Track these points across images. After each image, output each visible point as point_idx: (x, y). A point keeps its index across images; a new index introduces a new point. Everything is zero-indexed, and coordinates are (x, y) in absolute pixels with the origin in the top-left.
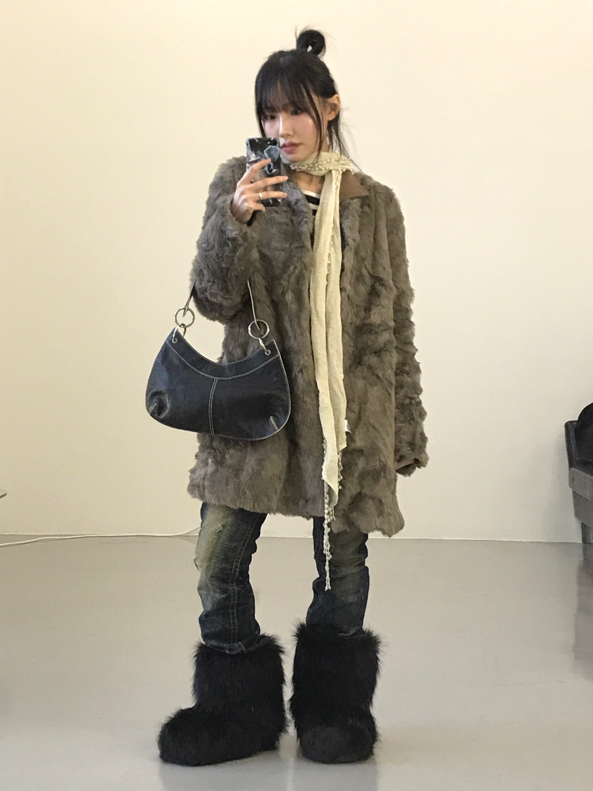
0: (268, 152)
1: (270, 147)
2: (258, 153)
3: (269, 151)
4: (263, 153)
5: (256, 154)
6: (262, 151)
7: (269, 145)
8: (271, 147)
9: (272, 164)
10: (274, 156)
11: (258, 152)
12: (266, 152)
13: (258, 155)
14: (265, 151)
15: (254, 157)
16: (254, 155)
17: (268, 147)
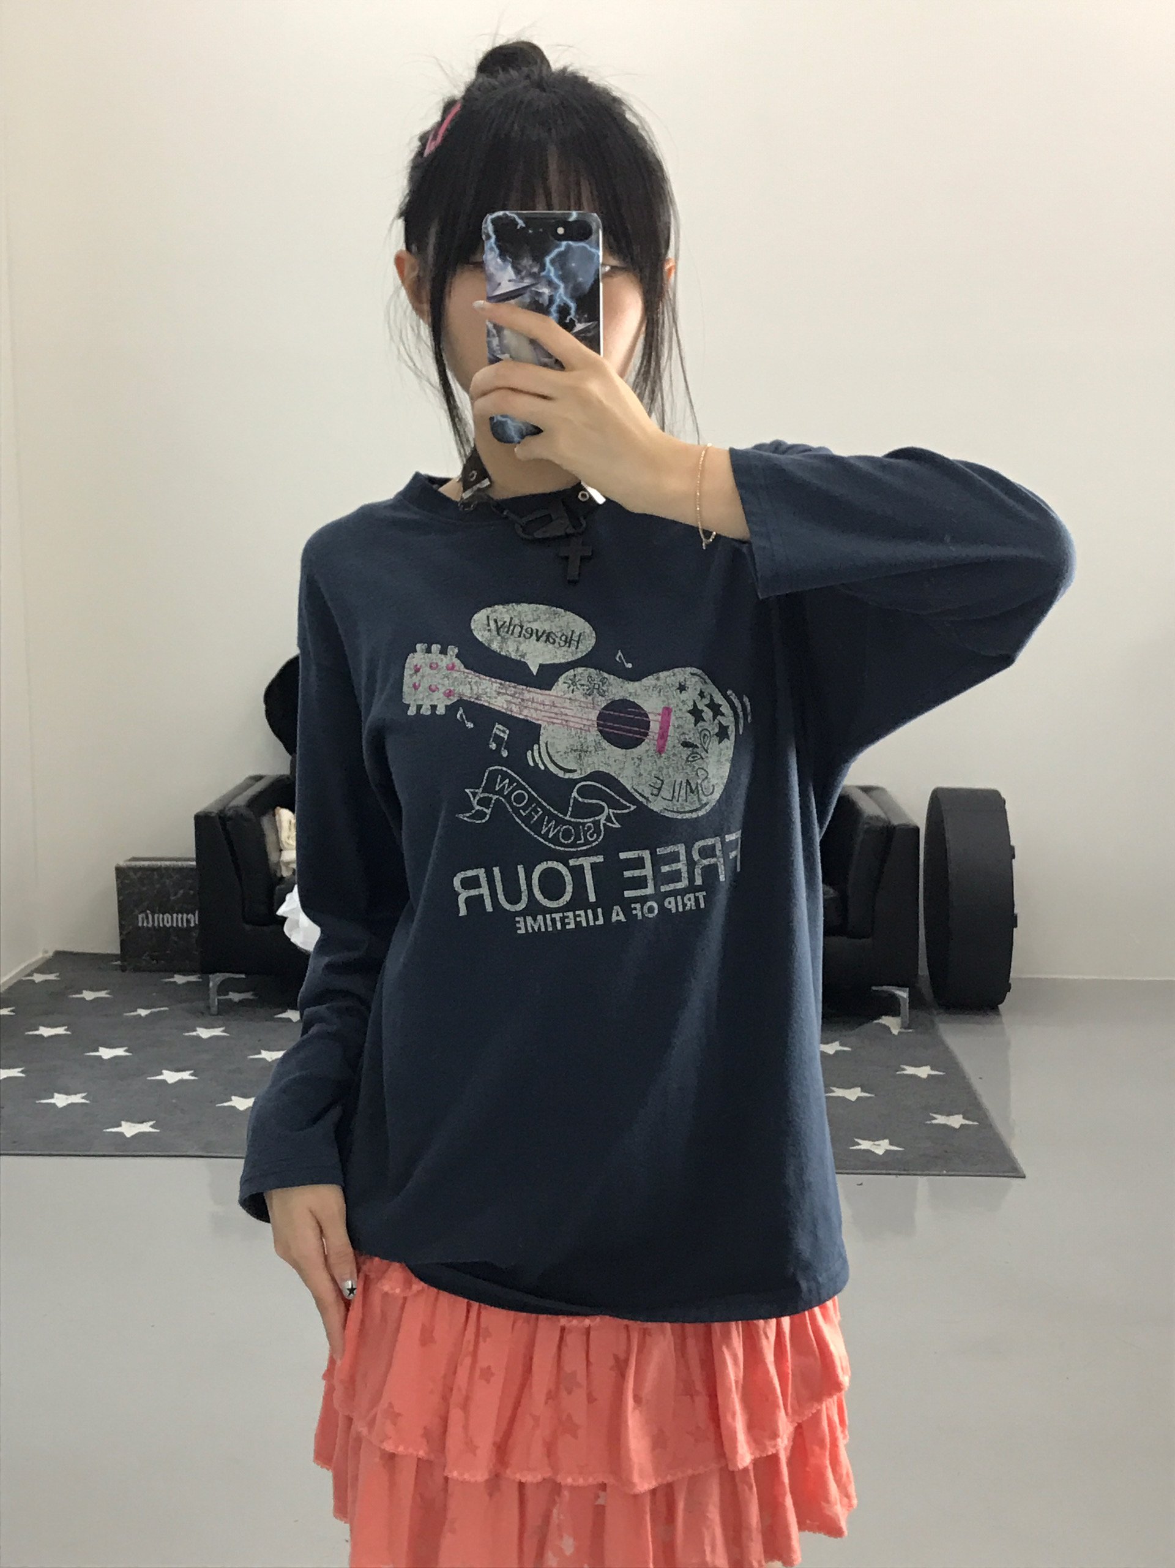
0: (557, 264)
1: (564, 243)
2: (525, 267)
3: (562, 261)
4: (543, 267)
5: (518, 272)
6: (539, 259)
7: (561, 238)
8: (568, 247)
9: (573, 306)
10: (580, 279)
11: (526, 262)
12: (553, 262)
13: (523, 273)
14: (548, 259)
15: (510, 281)
16: (510, 273)
17: (558, 246)
